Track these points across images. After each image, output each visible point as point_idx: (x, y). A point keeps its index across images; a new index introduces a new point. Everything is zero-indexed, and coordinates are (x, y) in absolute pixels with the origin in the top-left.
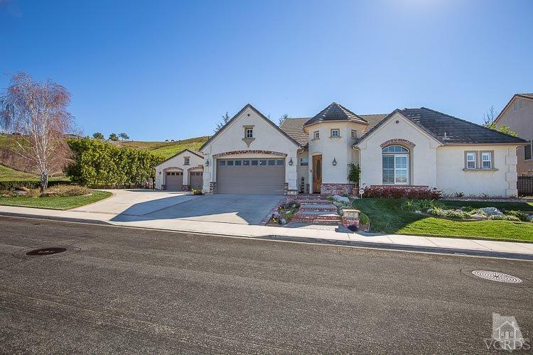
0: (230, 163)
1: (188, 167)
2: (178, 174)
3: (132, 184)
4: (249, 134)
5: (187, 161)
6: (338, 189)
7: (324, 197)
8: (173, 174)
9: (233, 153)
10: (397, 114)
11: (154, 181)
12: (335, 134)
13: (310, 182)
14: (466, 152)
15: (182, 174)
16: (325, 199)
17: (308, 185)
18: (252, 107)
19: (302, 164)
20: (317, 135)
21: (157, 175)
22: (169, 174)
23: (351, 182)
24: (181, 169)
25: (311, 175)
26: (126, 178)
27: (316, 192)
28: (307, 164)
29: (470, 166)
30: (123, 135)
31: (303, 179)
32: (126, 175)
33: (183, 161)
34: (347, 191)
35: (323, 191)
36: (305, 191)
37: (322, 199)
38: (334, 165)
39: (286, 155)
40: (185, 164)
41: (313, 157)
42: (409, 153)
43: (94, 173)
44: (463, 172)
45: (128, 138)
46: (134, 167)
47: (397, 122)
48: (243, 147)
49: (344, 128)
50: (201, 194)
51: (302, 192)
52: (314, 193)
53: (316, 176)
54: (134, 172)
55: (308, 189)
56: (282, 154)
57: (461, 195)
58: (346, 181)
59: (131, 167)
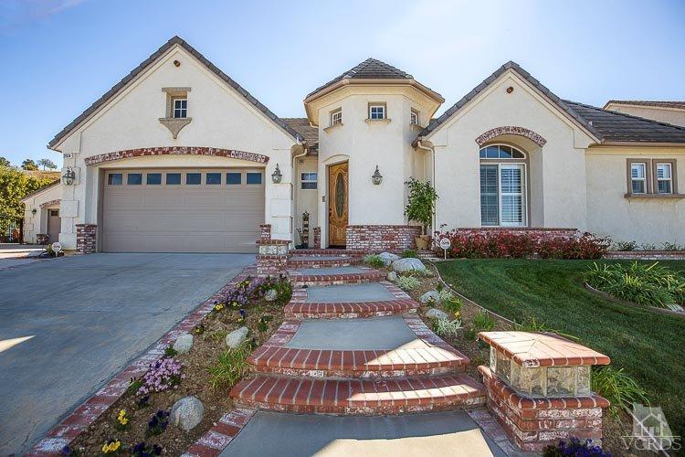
0: (135, 178)
4: (178, 109)
6: (385, 238)
7: (357, 258)
9: (137, 153)
10: (510, 74)
12: (377, 113)
13: (322, 222)
14: (629, 162)
16: (361, 263)
17: (317, 230)
18: (184, 45)
19: (304, 186)
20: (337, 118)
21: (27, 215)
23: (412, 223)
25: (323, 207)
27: (336, 246)
28: (314, 186)
29: (635, 190)
30: (45, 163)
31: (306, 218)
34: (404, 242)
35: (353, 243)
36: (311, 243)
37: (353, 264)
38: (377, 183)
39: (267, 159)
41: (329, 167)
42: (528, 161)
44: (625, 201)
45: (55, 167)
47: (510, 90)
48: (163, 138)
49: (397, 103)
50: (51, 254)
51: (304, 246)
52: (331, 247)
53: (334, 209)
55: (317, 239)
56: (255, 157)
57: (629, 248)
58: (400, 219)
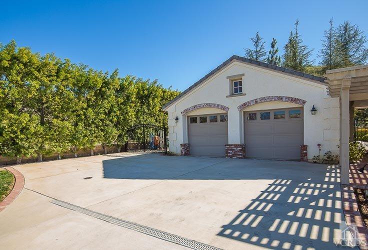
1: (240, 100)
2: (214, 119)
3: (131, 142)
5: (237, 87)
8: (203, 119)
11: (166, 135)
15: (224, 118)
21: (171, 123)
22: (193, 120)
24: (223, 108)
26: (115, 132)
32: (116, 126)
33: (227, 87)
40: (232, 95)
43: (35, 127)
46: (132, 113)
54: (133, 122)
59: (124, 113)
